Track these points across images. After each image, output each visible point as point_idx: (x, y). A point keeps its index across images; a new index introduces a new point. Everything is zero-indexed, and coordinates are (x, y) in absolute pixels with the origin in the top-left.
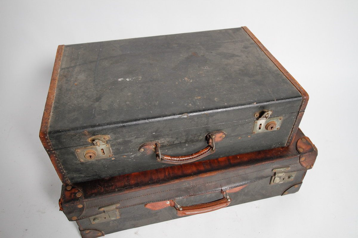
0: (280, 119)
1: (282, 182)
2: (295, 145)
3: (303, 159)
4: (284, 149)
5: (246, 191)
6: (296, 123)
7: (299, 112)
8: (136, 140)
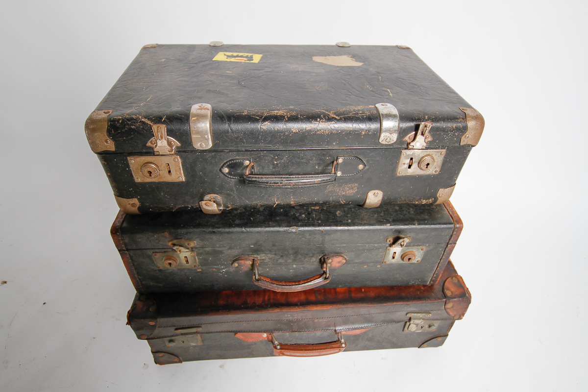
0: (422, 250)
1: (420, 331)
2: (442, 284)
3: (449, 305)
4: (426, 288)
5: (370, 335)
6: (444, 257)
7: (448, 243)
8: (229, 251)
